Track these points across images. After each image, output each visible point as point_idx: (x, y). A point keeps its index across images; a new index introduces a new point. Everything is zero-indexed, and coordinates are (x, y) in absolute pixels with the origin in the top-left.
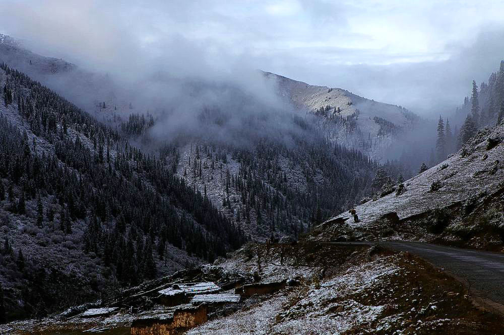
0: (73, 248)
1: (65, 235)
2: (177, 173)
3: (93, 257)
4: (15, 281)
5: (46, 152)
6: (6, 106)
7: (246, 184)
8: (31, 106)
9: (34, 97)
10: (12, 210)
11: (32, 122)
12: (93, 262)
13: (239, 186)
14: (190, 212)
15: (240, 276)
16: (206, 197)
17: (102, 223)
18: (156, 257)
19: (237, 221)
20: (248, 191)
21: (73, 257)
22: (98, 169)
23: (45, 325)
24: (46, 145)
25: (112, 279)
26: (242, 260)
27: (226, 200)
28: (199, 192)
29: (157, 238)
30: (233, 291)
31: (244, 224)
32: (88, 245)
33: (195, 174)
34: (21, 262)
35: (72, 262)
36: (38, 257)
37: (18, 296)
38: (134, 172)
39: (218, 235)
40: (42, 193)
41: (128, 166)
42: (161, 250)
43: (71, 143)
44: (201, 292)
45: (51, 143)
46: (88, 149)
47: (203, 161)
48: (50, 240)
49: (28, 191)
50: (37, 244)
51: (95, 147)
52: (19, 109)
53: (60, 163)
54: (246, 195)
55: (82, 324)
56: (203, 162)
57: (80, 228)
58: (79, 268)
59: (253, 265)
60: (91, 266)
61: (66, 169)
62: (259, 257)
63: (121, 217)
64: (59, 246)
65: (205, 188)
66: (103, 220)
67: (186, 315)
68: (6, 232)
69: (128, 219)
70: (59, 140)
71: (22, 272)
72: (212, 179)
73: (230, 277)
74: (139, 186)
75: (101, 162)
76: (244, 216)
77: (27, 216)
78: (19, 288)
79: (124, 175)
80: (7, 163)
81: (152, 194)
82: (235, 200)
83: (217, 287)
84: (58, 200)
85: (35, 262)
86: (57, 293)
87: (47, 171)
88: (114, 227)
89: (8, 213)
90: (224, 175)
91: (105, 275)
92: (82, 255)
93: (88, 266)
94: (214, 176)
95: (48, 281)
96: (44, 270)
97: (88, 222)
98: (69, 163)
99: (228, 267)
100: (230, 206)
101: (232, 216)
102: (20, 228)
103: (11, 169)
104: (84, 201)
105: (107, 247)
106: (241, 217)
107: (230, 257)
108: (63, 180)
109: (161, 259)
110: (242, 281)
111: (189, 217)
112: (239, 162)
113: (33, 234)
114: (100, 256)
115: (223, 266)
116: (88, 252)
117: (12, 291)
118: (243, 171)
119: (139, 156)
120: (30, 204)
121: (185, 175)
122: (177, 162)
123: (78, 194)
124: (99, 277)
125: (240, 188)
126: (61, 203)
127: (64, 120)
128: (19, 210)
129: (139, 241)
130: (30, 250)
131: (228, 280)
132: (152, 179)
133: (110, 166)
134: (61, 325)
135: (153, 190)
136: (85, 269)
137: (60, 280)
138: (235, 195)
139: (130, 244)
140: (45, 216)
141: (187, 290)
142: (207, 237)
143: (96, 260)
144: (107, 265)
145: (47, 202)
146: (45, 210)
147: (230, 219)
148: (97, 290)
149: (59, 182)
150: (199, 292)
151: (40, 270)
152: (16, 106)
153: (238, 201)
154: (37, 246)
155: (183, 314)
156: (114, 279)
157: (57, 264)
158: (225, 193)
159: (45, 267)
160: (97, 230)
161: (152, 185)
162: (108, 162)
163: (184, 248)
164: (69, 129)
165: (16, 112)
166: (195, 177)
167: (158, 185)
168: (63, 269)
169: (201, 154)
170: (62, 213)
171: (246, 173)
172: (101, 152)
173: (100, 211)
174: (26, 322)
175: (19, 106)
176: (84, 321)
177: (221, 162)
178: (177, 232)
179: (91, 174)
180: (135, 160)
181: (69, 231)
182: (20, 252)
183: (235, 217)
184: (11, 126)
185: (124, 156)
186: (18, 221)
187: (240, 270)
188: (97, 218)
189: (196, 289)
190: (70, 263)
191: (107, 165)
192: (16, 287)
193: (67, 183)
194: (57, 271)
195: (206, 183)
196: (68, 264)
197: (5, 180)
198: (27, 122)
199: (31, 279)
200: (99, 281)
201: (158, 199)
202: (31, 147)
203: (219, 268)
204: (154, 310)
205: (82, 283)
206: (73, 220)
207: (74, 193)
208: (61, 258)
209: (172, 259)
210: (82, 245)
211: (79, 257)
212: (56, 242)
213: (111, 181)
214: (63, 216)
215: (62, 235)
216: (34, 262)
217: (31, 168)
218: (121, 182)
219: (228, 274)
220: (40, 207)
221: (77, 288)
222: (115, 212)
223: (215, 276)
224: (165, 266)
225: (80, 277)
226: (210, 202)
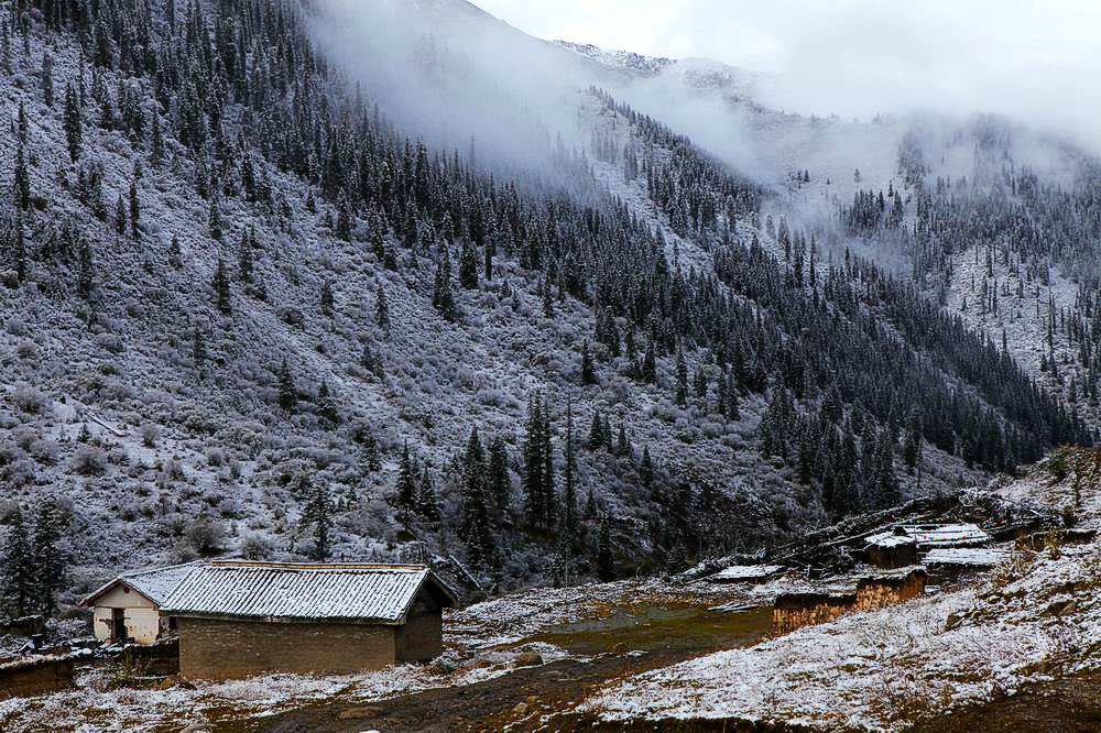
0: (742, 447)
1: (728, 423)
2: (947, 305)
3: (778, 466)
4: (638, 505)
5: (696, 266)
6: (627, 184)
7: (1090, 327)
8: (671, 184)
9: (677, 165)
10: (633, 374)
11: (672, 212)
12: (778, 475)
13: (1075, 331)
14: (972, 381)
15: (1034, 514)
16: (1005, 352)
17: (796, 401)
18: (899, 469)
19: (1070, 401)
20: (1094, 340)
21: (741, 464)
22: (792, 300)
23: (642, 592)
24: (697, 255)
25: (814, 508)
26: (1045, 481)
27: (1048, 359)
28: (992, 346)
29: (903, 431)
30: (1013, 544)
31: (1086, 406)
32: (768, 444)
33: (984, 308)
34: (647, 470)
35: (740, 473)
36: (678, 461)
37: (642, 532)
38: (862, 305)
39: (1030, 430)
40: (687, 344)
41: (849, 293)
42: (911, 456)
43: (744, 249)
44: (949, 543)
45: (706, 249)
46: (775, 261)
47: (1002, 280)
48: (700, 431)
49: (661, 340)
50: (676, 438)
51: (787, 256)
52: (650, 189)
53: (723, 289)
54: (1090, 350)
55: (710, 594)
56: (1000, 285)
57: (754, 410)
58: (752, 485)
59: (1067, 493)
60: (775, 482)
61: (731, 300)
62: (1079, 477)
63: (834, 391)
64: (716, 442)
65: (1004, 335)
66: (799, 396)
67: (881, 590)
68: (622, 414)
69: (848, 395)
70: (721, 244)
71: (650, 489)
72: (1019, 317)
73: (1015, 516)
74: (871, 331)
75: (799, 286)
76: (1086, 392)
77: (659, 387)
78: (645, 518)
79: (843, 310)
80: (625, 287)
81: (897, 345)
82: (1066, 359)
83: (982, 534)
84: (715, 357)
85: (673, 472)
86: (712, 531)
87: (696, 303)
88: (819, 410)
89: (625, 380)
90: (1045, 309)
91: (803, 501)
92: (759, 460)
93: (769, 482)
94: (1022, 311)
95: (696, 508)
96: (687, 487)
97: (771, 398)
98: (738, 287)
99: (1014, 493)
100: (1055, 372)
101: (1060, 391)
102: (646, 408)
103: (631, 298)
104: (764, 358)
105: (804, 447)
106: (1079, 394)
107: (1025, 474)
108: (725, 319)
109: (911, 473)
110: (1037, 524)
111: (970, 391)
112: (1076, 282)
113: (670, 420)
114: (791, 464)
115: (1003, 492)
116: (769, 454)
117: (632, 524)
118: (1083, 300)
119: (872, 274)
120: (665, 365)
121: (963, 310)
122: (948, 283)
123: (754, 346)
124: (790, 503)
125: (1076, 334)
126: (721, 363)
127: (731, 207)
128: (644, 374)
129: (867, 438)
130: (662, 449)
131: (1011, 520)
132: (897, 317)
133: (815, 293)
134: (672, 594)
135: (900, 340)
136: (763, 487)
137: (718, 505)
138: (1066, 349)
139: (849, 443)
140: (691, 388)
141: (920, 539)
142: (1006, 431)
143: (785, 470)
144: (804, 481)
145: (696, 360)
146: (690, 375)
147: (1054, 397)
148: (786, 528)
149: (718, 324)
150: (945, 543)
151: (682, 486)
152: (645, 182)
153: (1072, 362)
154: (677, 443)
155: (875, 589)
156: (817, 508)
157: (712, 477)
158: (1046, 344)
159: (691, 481)
160: (786, 414)
161: (897, 329)
162: (812, 285)
163: (958, 454)
164: (739, 224)
165: (646, 193)
166: (983, 313)
167: (909, 330)
168: (725, 487)
169: (995, 267)
170: (721, 381)
171: (1089, 305)
172: (798, 266)
173: (793, 378)
174: (611, 585)
175: (650, 183)
176: (715, 589)
177: (1038, 282)
178: (944, 420)
179: (779, 308)
180: (863, 279)
181: (735, 416)
182: (646, 452)
183: (1066, 393)
184: (634, 221)
185: (842, 273)
186: (644, 395)
187: (1036, 502)
188: (788, 392)
189: (941, 536)
190: (736, 474)
191: (810, 291)
192: (638, 515)
193: (732, 327)
194: (712, 489)
195: (1006, 324)
196: (732, 476)
197: (623, 319)
198: (664, 211)
199: (665, 502)
200: (790, 511)
201: (909, 355)
202: (669, 259)
203: (993, 496)
204: (855, 574)
205: (758, 512)
206: (744, 395)
207: (745, 344)
208: (720, 466)
209: (933, 474)
210: (758, 442)
211: (753, 465)
212: (710, 435)
213: (818, 322)
214: (723, 386)
215: (722, 423)
216: (670, 472)
217: (668, 297)
218: (836, 324)
219: (1010, 510)
220: (682, 370)
221: (749, 523)
222: (822, 380)
223: (985, 512)
224: (919, 486)
225: (754, 503)
226: (1015, 363)
